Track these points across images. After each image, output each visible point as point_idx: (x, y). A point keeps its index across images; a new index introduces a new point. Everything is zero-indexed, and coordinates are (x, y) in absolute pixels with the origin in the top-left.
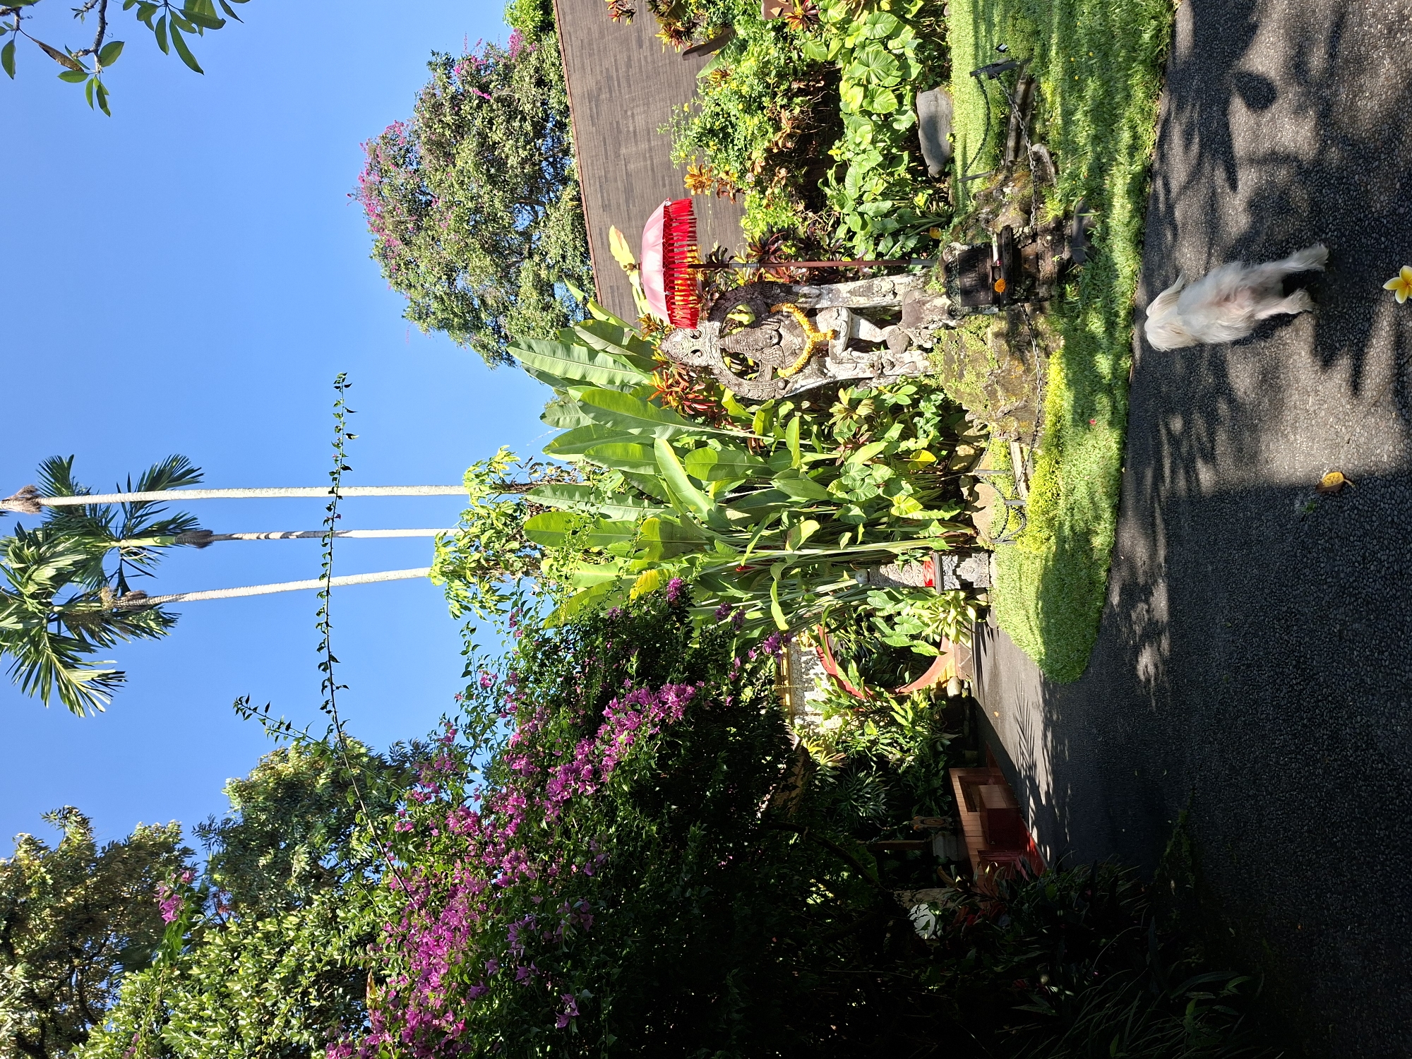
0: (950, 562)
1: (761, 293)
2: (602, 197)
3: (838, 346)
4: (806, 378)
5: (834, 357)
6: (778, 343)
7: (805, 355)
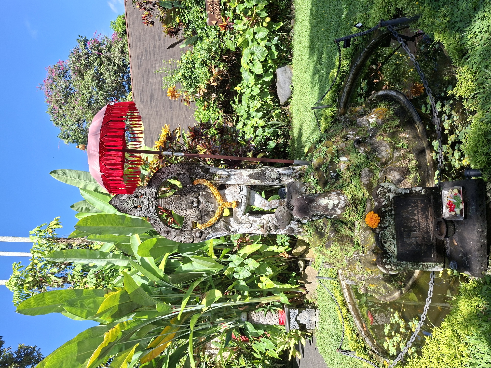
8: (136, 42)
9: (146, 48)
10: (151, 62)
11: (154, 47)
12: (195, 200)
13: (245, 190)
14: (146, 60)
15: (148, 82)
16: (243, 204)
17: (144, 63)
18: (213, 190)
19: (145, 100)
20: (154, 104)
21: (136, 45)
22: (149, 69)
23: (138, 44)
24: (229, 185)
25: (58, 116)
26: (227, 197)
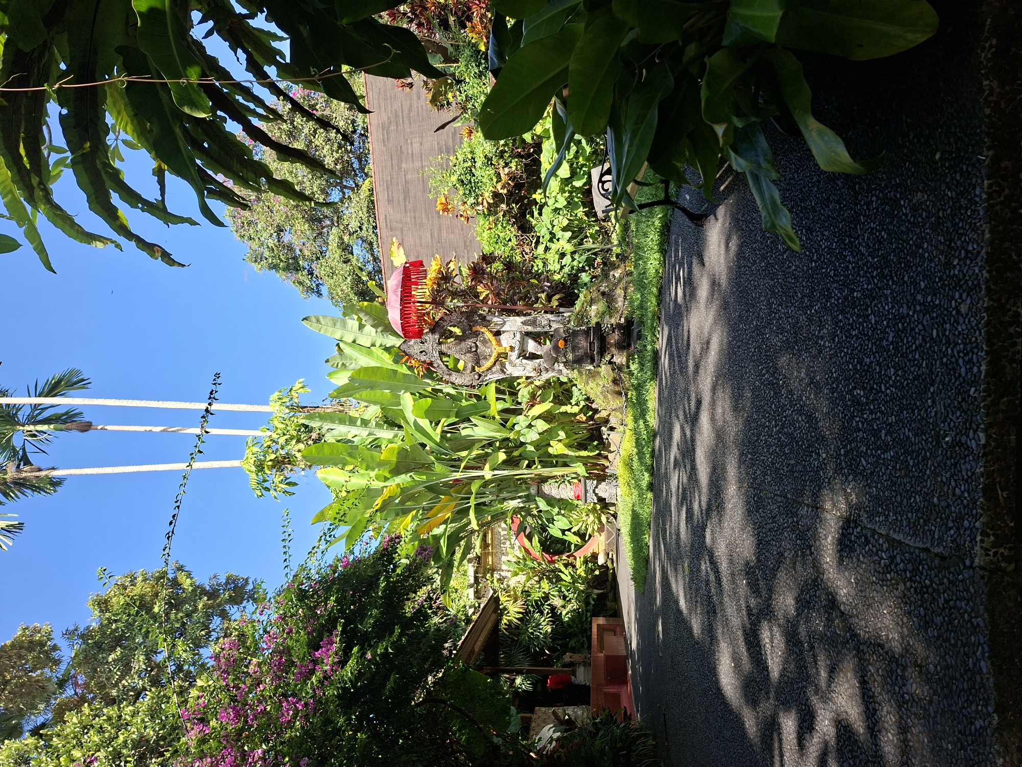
0: (591, 484)
1: (466, 319)
2: (388, 194)
3: (514, 356)
5: (511, 363)
6: (476, 351)
8: (379, 100)
9: (396, 110)
10: (404, 136)
11: (410, 110)
12: (473, 345)
13: (518, 336)
14: (397, 131)
15: (400, 168)
16: (516, 349)
17: (392, 136)
18: (489, 335)
19: (395, 199)
20: (409, 206)
21: (380, 104)
22: (401, 147)
23: (382, 104)
24: (504, 332)
25: (243, 223)
26: (502, 342)
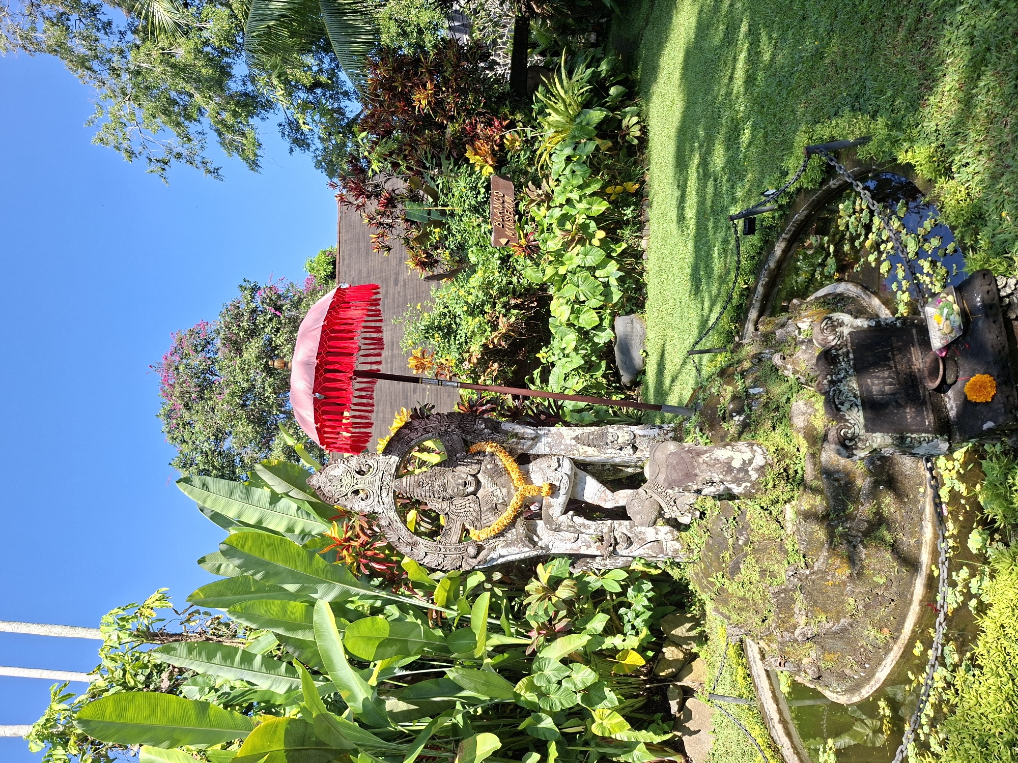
1: (459, 427)
3: (555, 506)
4: (508, 545)
5: (550, 521)
6: (474, 493)
7: (509, 512)
11: (385, 297)
12: (470, 478)
13: (567, 465)
16: (562, 491)
18: (506, 461)
24: (537, 456)
26: (532, 476)
